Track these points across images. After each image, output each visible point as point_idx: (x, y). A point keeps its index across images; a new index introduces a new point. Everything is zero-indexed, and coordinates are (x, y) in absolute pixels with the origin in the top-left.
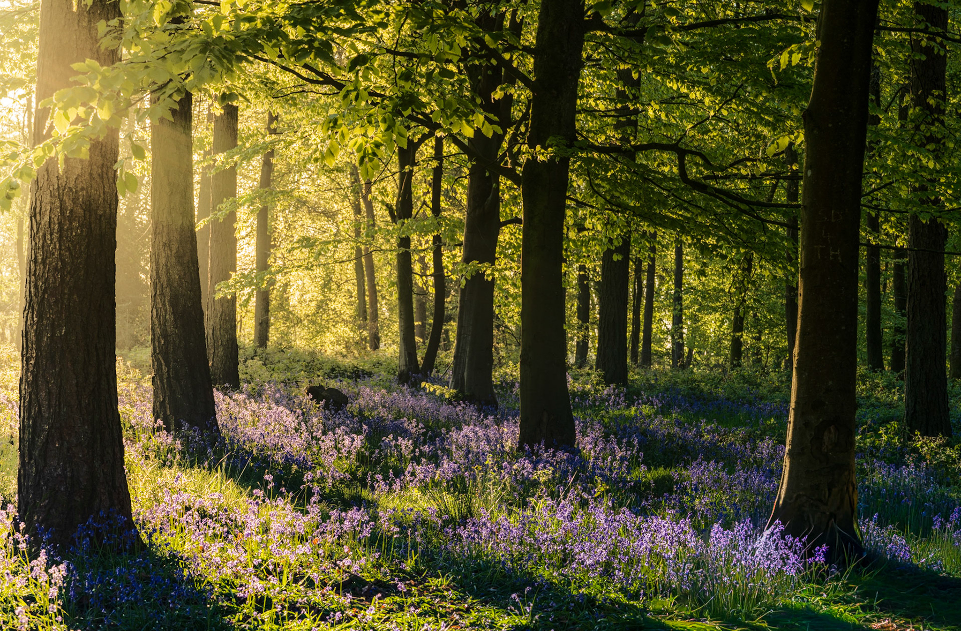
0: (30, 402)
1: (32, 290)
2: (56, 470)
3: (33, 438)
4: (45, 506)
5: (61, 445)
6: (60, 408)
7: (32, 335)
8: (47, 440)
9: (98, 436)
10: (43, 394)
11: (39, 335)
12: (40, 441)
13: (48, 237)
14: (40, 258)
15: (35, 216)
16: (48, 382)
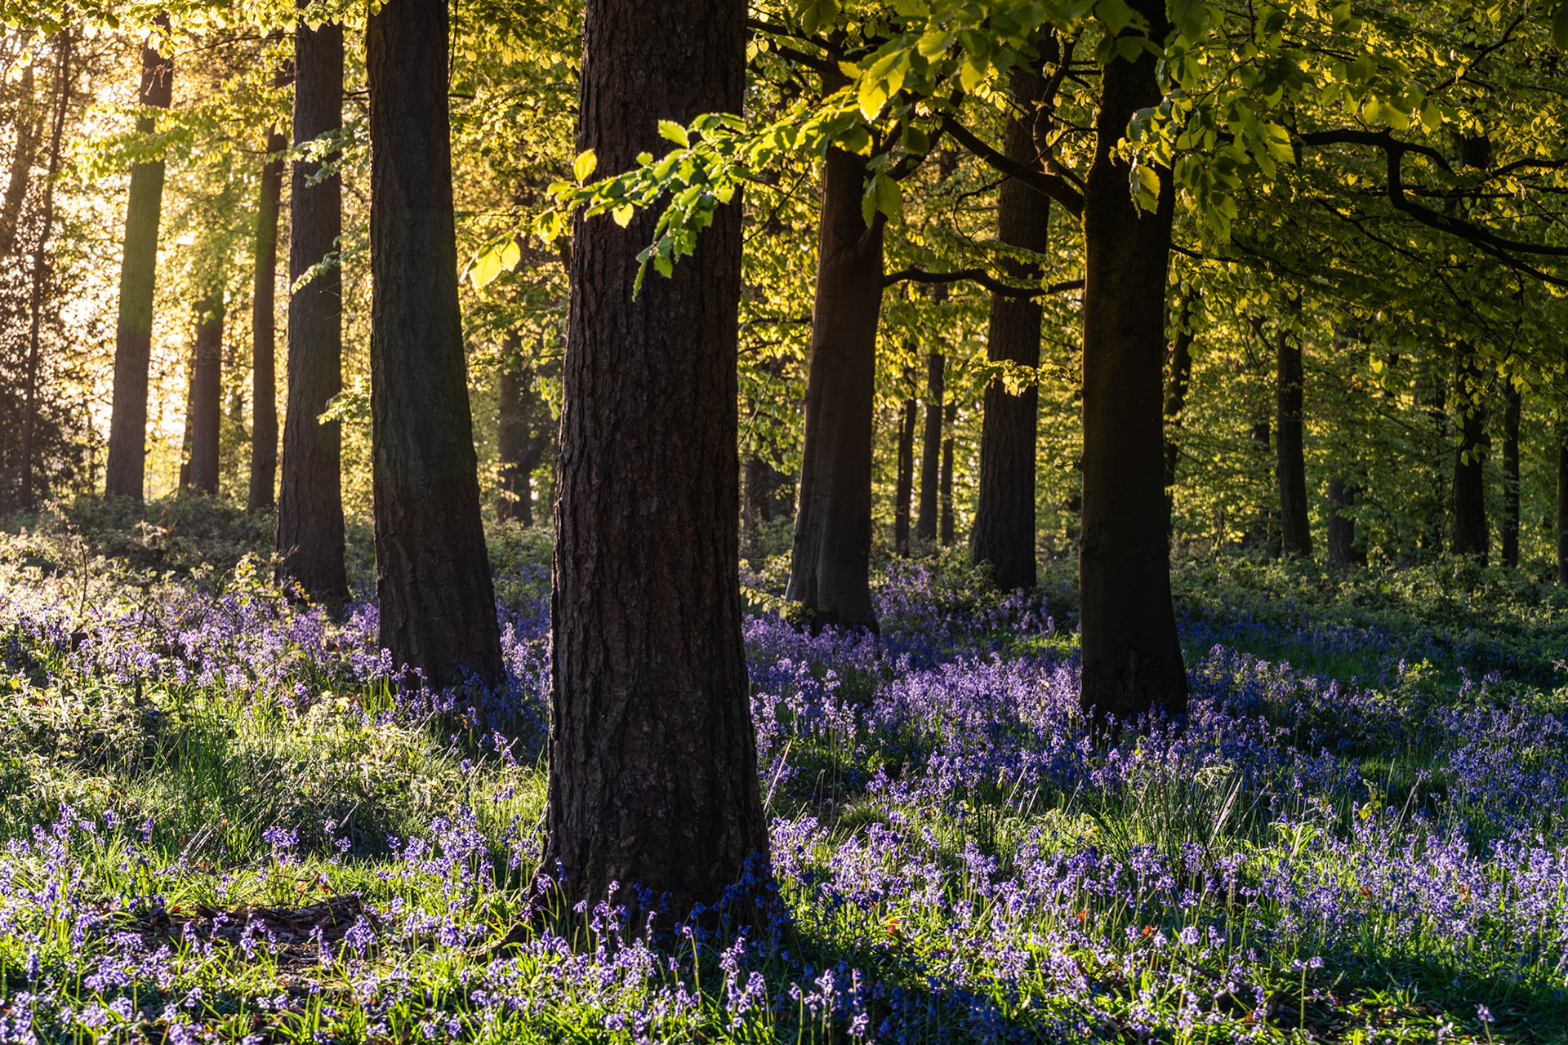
0: (586, 643)
1: (588, 424)
2: (644, 776)
3: (594, 714)
4: (629, 848)
5: (655, 728)
6: (648, 656)
7: (589, 513)
8: (625, 719)
9: (721, 712)
10: (614, 629)
11: (604, 514)
12: (609, 723)
13: (622, 320)
14: (604, 363)
15: (592, 281)
16: (623, 605)
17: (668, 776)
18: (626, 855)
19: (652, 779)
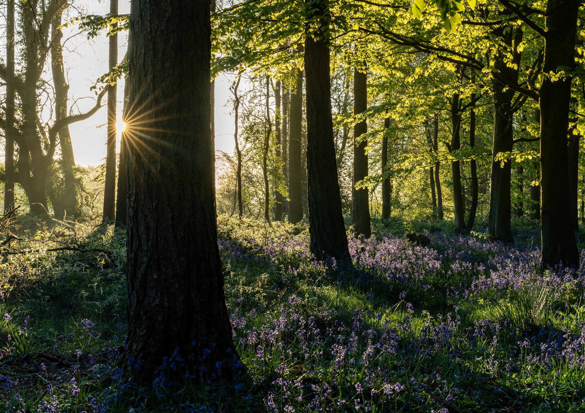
4: (143, 335)
5: (159, 276)
6: (157, 241)
8: (146, 272)
12: (140, 274)
16: (146, 217)
17: (166, 299)
18: (142, 339)
19: (157, 302)
